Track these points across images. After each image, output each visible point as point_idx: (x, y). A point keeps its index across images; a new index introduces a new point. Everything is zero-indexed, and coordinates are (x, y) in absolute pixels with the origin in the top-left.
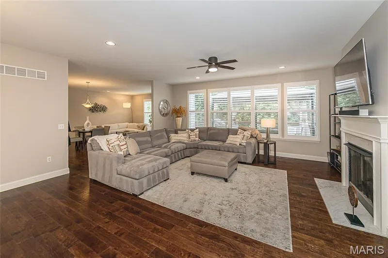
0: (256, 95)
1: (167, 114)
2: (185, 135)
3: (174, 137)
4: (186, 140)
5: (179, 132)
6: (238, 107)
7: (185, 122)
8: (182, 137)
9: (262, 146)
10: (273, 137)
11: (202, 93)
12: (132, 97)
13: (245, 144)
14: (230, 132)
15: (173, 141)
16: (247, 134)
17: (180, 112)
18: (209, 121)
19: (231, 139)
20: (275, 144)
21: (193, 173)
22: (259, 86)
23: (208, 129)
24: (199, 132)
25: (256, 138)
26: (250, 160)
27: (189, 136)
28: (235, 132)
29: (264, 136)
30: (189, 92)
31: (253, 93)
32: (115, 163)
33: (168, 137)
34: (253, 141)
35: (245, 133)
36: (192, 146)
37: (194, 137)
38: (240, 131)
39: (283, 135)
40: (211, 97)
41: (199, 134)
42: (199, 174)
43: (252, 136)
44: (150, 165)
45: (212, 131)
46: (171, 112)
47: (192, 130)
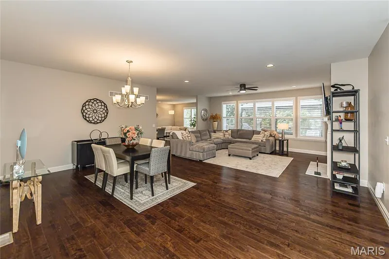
0: (275, 105)
1: (206, 119)
2: (222, 134)
3: (214, 135)
4: (222, 137)
5: (217, 132)
6: (263, 114)
7: (220, 125)
8: (219, 135)
9: (278, 142)
10: (287, 137)
11: (233, 104)
12: (174, 106)
13: (265, 141)
14: (254, 132)
15: (213, 138)
16: (267, 134)
17: (216, 118)
18: (239, 125)
19: (255, 138)
20: (288, 140)
21: (229, 155)
22: (279, 99)
23: (238, 130)
24: (231, 132)
25: (274, 137)
26: (268, 151)
27: (224, 135)
28: (259, 133)
29: (280, 135)
30: (223, 103)
31: (273, 104)
32: (188, 145)
33: (210, 135)
34: (271, 138)
35: (266, 133)
36: (227, 142)
37: (228, 136)
38: (262, 131)
39: (296, 136)
40: (240, 107)
41: (231, 134)
42: (234, 155)
43: (271, 136)
44: (208, 146)
45: (241, 132)
46: (209, 117)
47: (227, 131)
